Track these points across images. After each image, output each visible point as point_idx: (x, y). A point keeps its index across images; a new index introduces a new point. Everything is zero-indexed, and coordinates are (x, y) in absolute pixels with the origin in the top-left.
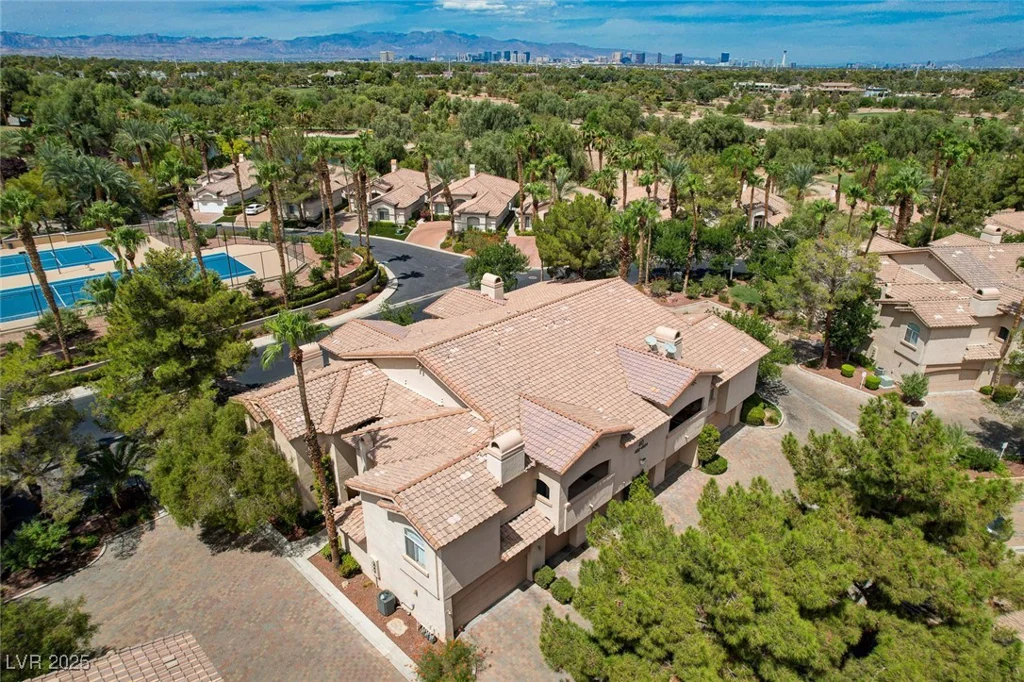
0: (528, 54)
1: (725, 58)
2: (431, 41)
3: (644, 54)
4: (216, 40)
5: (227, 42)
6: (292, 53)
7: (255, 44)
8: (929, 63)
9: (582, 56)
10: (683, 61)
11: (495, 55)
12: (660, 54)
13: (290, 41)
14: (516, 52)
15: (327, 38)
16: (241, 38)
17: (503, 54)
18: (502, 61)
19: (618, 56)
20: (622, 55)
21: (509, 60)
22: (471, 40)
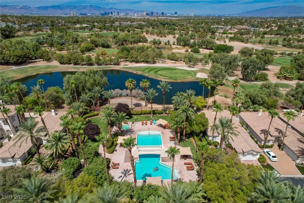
0: (118, 13)
1: (176, 13)
2: (86, 8)
3: (153, 12)
4: (9, 6)
5: (14, 7)
6: (38, 12)
7: (24, 8)
8: (230, 15)
9: (134, 13)
10: (164, 14)
11: (108, 13)
12: (157, 12)
13: (37, 8)
14: (114, 12)
15: (50, 7)
16: (18, 6)
17: (110, 13)
18: (110, 15)
19: (145, 13)
20: (146, 13)
21: (112, 14)
22: (99, 8)
